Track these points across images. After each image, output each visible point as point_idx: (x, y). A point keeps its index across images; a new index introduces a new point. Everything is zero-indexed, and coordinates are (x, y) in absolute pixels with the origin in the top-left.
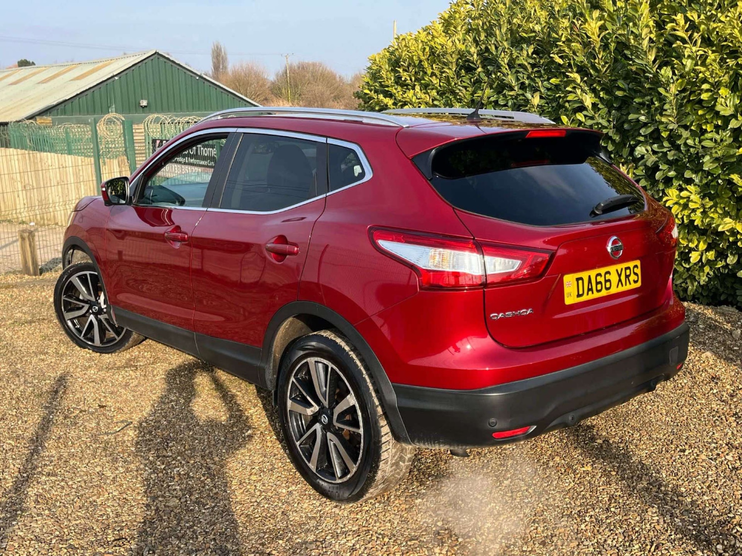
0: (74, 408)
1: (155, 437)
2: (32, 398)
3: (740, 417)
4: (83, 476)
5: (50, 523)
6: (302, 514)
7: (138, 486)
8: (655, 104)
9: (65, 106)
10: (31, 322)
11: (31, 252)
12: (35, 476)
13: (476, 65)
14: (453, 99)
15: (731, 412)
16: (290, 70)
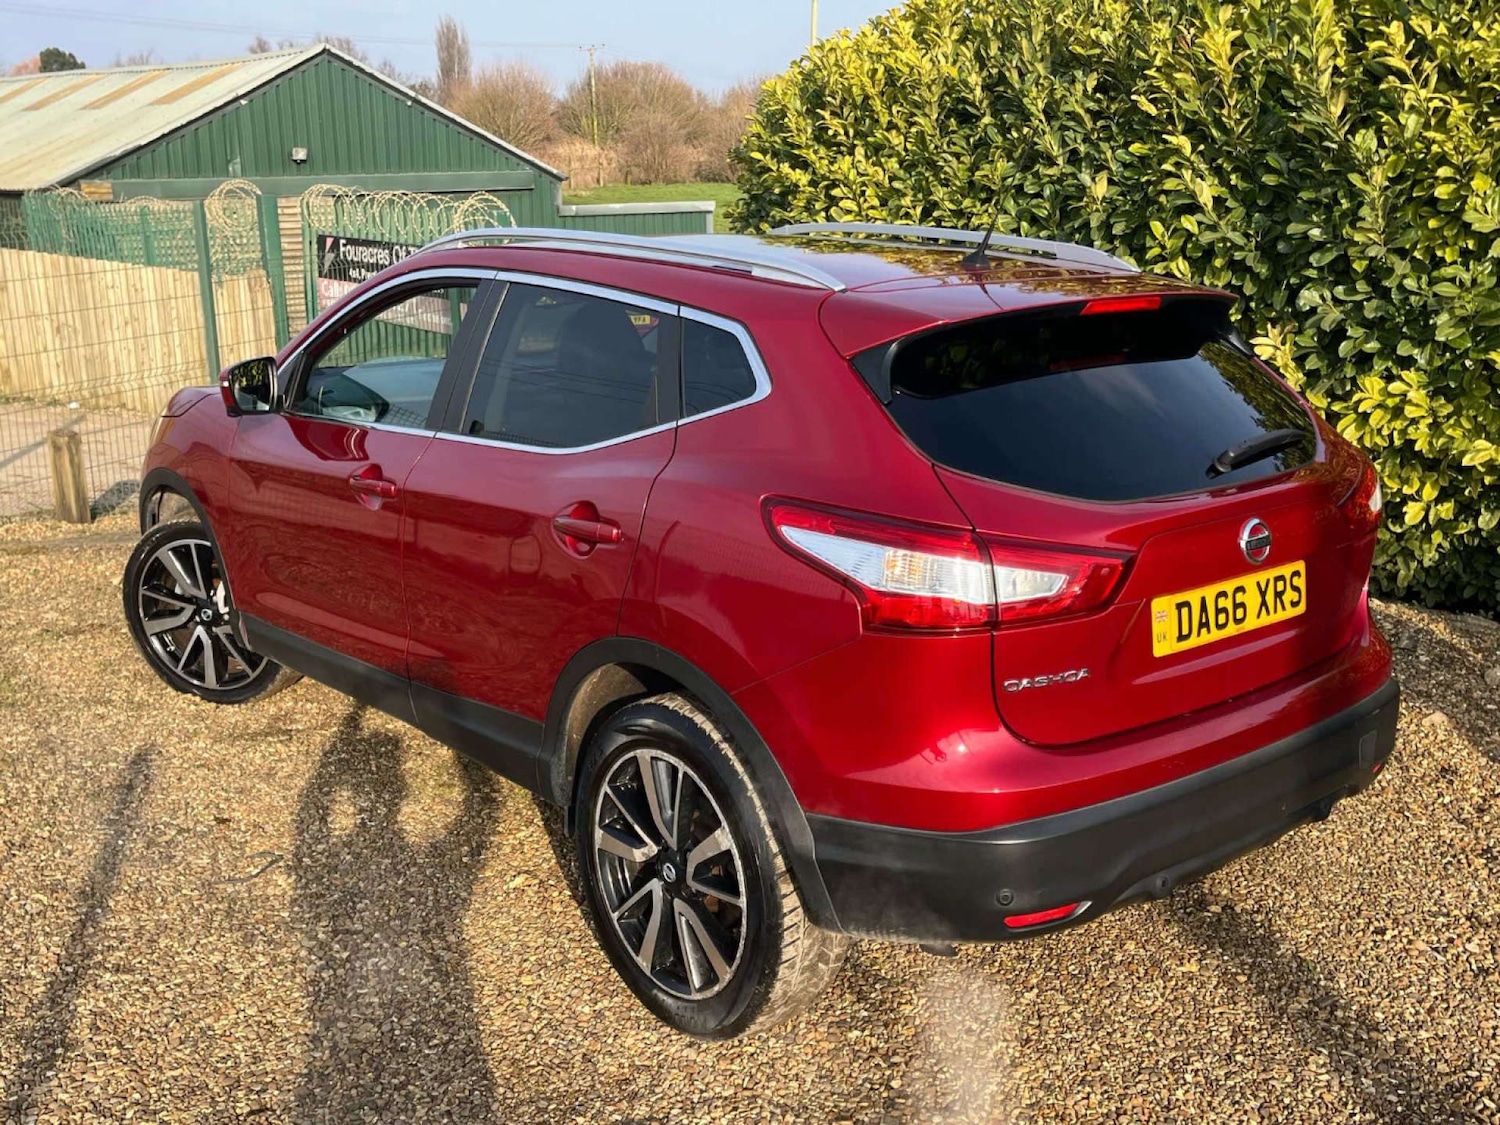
0: (167, 825)
1: (328, 888)
2: (82, 800)
3: (1496, 858)
4: (186, 972)
5: (122, 1074)
6: (623, 1061)
7: (296, 995)
8: (1341, 205)
9: (139, 158)
10: (76, 632)
11: (74, 476)
12: (91, 972)
13: (978, 110)
14: (931, 179)
15: (1478, 847)
16: (598, 80)
